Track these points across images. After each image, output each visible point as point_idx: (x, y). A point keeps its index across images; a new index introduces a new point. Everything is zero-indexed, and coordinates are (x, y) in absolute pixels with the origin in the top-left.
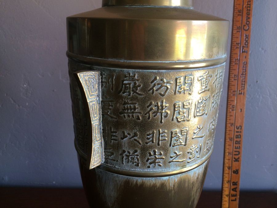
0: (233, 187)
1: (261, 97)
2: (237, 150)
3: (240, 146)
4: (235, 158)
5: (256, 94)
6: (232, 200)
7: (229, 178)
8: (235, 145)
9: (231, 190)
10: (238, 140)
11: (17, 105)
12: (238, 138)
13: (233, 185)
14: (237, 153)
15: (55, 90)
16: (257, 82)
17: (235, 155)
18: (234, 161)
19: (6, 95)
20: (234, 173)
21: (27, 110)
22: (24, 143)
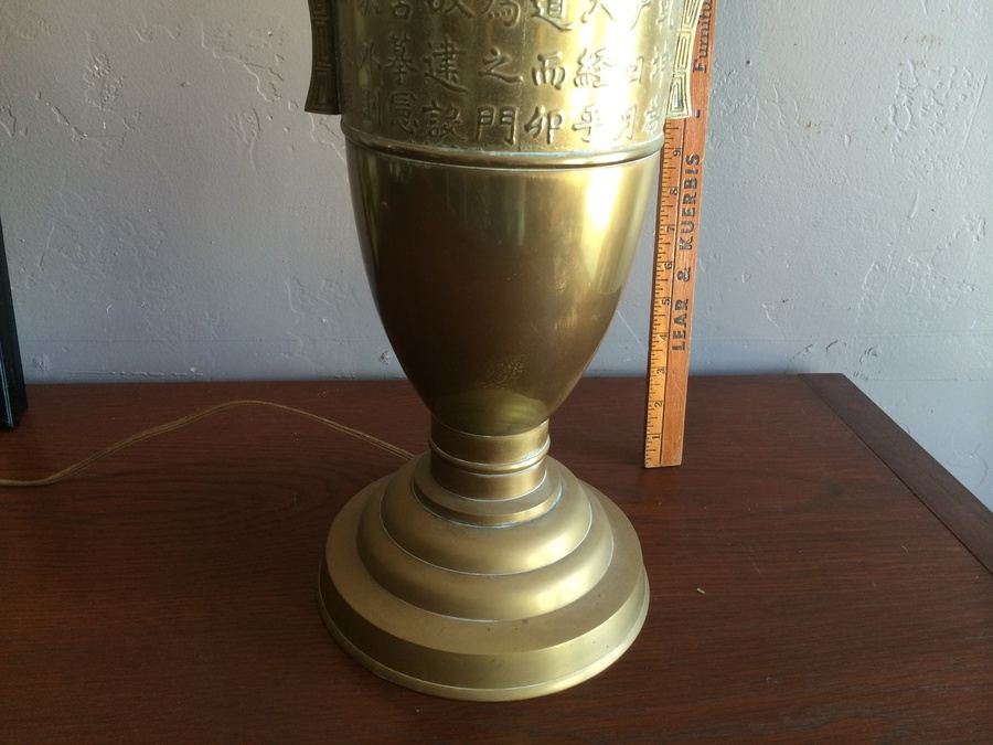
0: (676, 314)
1: (758, 107)
3: (694, 209)
4: (682, 240)
6: (675, 348)
7: (667, 293)
8: (682, 206)
9: (673, 321)
10: (691, 192)
11: (73, 130)
12: (690, 187)
13: (677, 308)
14: (688, 227)
15: (188, 83)
16: (748, 62)
17: (683, 232)
18: (681, 248)
19: (37, 98)
20: (679, 278)
21: (104, 145)
22: (99, 251)
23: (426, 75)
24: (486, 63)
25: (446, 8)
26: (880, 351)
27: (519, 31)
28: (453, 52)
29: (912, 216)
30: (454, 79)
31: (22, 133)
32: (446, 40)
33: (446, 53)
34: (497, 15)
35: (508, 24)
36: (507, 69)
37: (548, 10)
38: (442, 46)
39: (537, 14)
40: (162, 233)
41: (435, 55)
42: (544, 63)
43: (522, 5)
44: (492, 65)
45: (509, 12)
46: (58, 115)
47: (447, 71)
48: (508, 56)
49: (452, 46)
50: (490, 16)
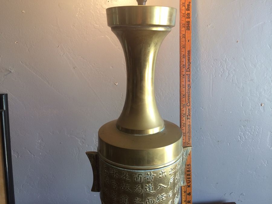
1: (205, 138)
2: (189, 180)
3: (190, 177)
4: (188, 185)
5: (202, 137)
7: (185, 199)
10: (189, 173)
11: (33, 155)
13: (188, 203)
14: (189, 182)
16: (201, 128)
18: (188, 187)
19: (24, 149)
20: (188, 195)
21: (40, 158)
22: (37, 183)
23: (120, 201)
24: (135, 201)
25: (125, 189)
26: (244, 194)
27: (142, 194)
28: (127, 198)
29: (248, 161)
30: (127, 203)
31: (20, 157)
32: (125, 195)
33: (125, 198)
34: (137, 191)
35: (140, 193)
36: (140, 202)
37: (149, 190)
38: (124, 196)
39: (147, 191)
40: (53, 177)
41: (123, 198)
42: (149, 200)
43: (143, 190)
44: (136, 201)
45: (140, 191)
46: (29, 152)
47: (126, 201)
48: (140, 199)
49: (127, 197)
50: (135, 192)
